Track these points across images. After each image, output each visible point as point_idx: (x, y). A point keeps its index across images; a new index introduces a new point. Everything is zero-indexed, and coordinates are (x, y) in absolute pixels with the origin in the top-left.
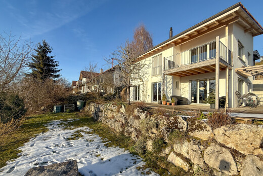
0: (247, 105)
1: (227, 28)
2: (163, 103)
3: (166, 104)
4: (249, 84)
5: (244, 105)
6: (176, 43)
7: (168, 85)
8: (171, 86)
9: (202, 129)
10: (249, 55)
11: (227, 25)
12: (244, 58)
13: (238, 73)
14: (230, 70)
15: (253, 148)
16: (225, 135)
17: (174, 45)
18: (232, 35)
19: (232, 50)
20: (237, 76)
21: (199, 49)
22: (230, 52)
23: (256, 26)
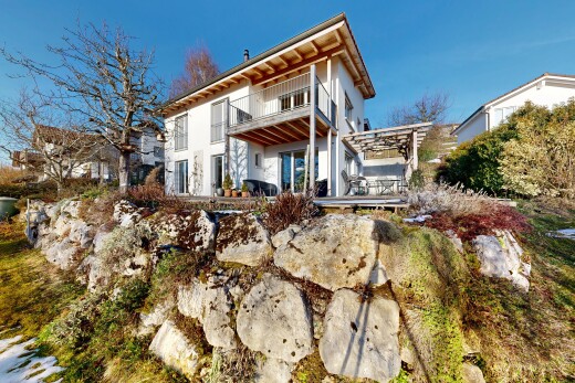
0: (356, 194)
1: (329, 62)
2: (227, 193)
3: (231, 195)
4: (359, 164)
5: (352, 193)
6: (254, 80)
7: (239, 160)
8: (244, 163)
9: (245, 239)
10: (359, 123)
11: (330, 57)
12: (353, 124)
13: (345, 142)
14: (334, 135)
15: (348, 271)
16: (292, 246)
17: (250, 82)
18: (337, 80)
19: (337, 103)
20: (344, 148)
21: (292, 99)
22: (334, 105)
23: (366, 78)
